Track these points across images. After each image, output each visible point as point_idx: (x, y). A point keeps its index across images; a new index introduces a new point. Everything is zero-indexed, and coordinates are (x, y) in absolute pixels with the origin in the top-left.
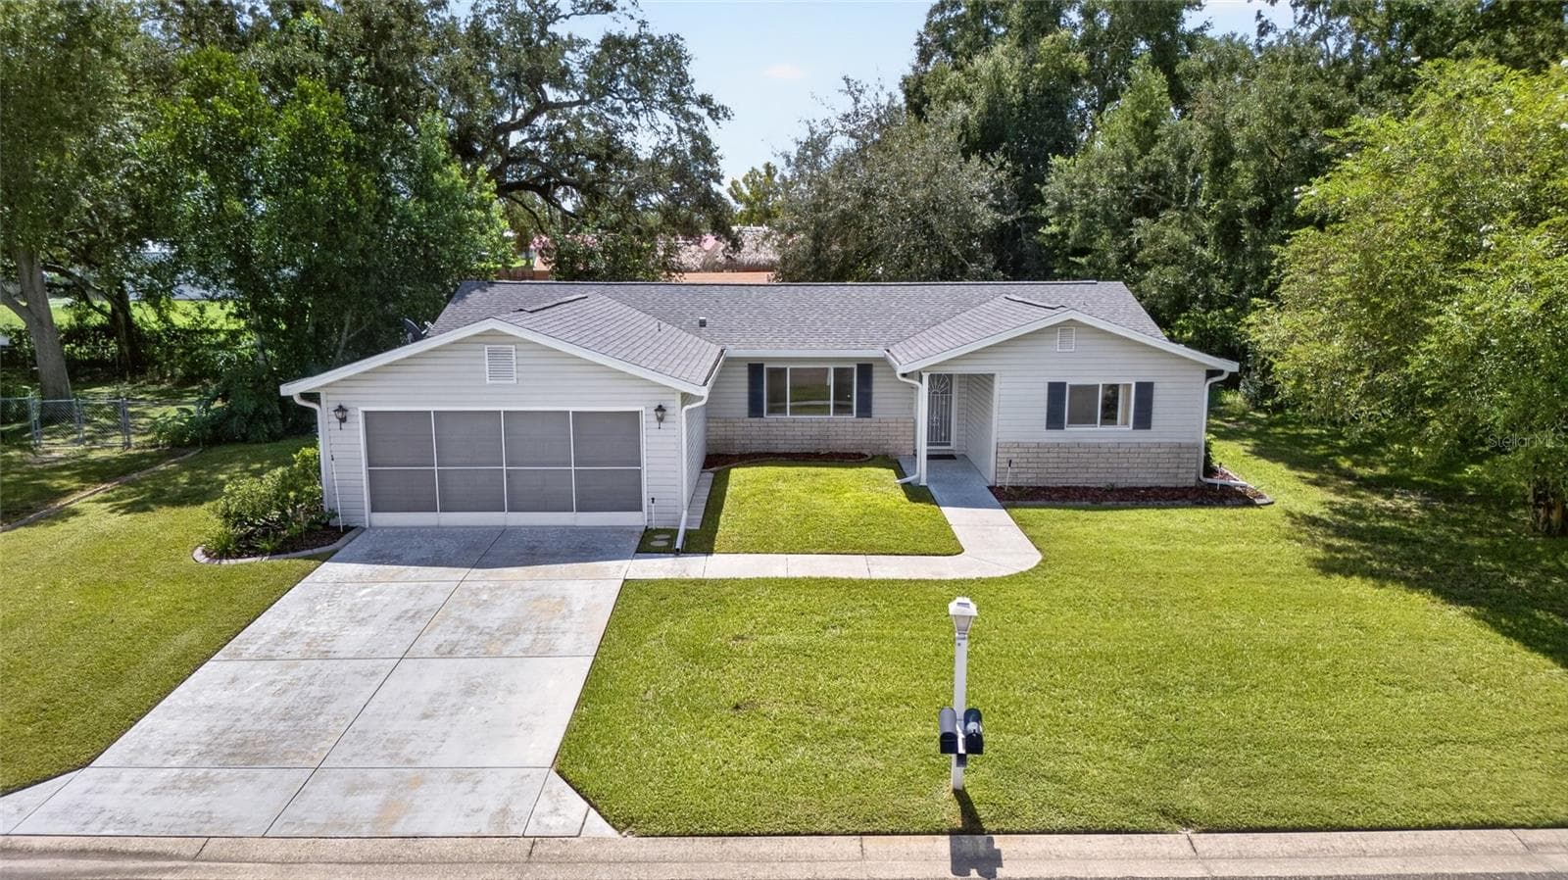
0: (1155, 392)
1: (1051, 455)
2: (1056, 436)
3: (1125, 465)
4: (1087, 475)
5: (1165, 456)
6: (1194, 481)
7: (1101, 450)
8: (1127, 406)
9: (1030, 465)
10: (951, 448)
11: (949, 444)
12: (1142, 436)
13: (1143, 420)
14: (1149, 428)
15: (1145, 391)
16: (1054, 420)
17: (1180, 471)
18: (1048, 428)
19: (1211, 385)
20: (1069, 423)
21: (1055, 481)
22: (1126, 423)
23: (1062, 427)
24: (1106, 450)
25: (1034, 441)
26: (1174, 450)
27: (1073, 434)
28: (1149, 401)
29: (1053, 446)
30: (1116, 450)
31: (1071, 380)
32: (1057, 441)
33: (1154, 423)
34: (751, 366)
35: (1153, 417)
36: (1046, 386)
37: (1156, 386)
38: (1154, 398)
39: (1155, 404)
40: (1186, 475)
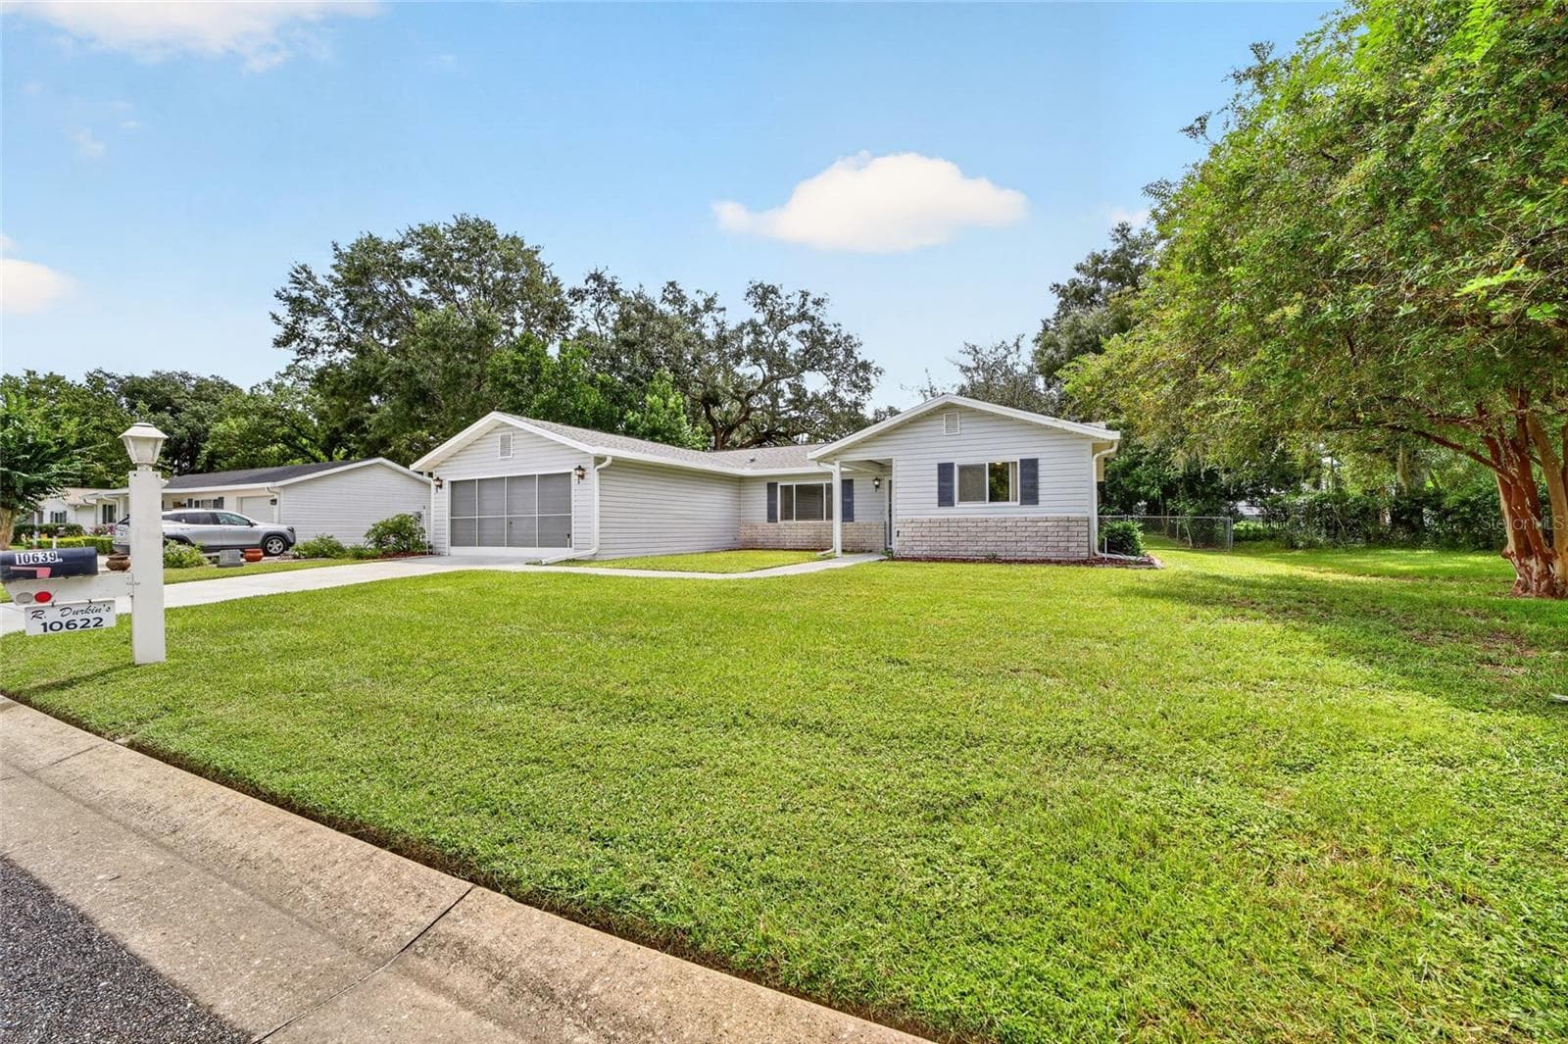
0: (1040, 468)
1: (943, 529)
2: (946, 513)
3: (1013, 539)
4: (976, 548)
5: (1052, 529)
6: (1086, 554)
7: (990, 525)
8: (1015, 483)
9: (923, 538)
12: (1030, 512)
13: (1030, 496)
14: (1036, 502)
15: (1030, 467)
16: (945, 499)
17: (1071, 544)
18: (938, 505)
19: (1098, 458)
20: (960, 500)
21: (947, 553)
22: (1015, 499)
23: (952, 504)
24: (994, 524)
25: (925, 518)
26: (1062, 523)
27: (965, 511)
28: (1035, 476)
29: (943, 521)
30: (1004, 524)
31: (959, 461)
32: (946, 517)
33: (1040, 498)
34: (769, 485)
35: (1040, 492)
36: (936, 467)
37: (1040, 462)
38: (1040, 474)
39: (1040, 480)
40: (1078, 549)
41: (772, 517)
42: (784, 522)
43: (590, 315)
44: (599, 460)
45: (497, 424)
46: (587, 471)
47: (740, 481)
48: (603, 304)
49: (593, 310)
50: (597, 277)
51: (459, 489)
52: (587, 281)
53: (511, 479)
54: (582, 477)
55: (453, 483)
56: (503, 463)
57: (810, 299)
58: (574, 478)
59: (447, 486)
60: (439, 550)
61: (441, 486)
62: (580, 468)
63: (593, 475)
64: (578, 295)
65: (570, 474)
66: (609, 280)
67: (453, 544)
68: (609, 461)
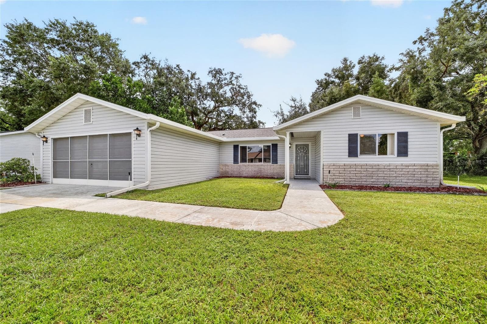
0: (409, 137)
1: (352, 169)
2: (353, 161)
3: (394, 175)
4: (372, 180)
5: (419, 170)
6: (438, 184)
7: (380, 167)
8: (392, 145)
9: (341, 175)
10: (309, 176)
11: (308, 175)
12: (403, 160)
13: (403, 151)
14: (407, 156)
15: (403, 137)
16: (352, 153)
17: (429, 179)
18: (349, 156)
19: (444, 132)
20: (361, 154)
21: (354, 183)
22: (392, 153)
23: (357, 156)
24: (383, 167)
25: (342, 163)
26: (424, 167)
27: (363, 160)
28: (406, 141)
29: (353, 165)
30: (389, 167)
31: (361, 133)
32: (355, 163)
33: (409, 153)
34: (234, 146)
35: (409, 150)
36: (347, 136)
37: (409, 134)
38: (409, 140)
39: (409, 143)
40: (433, 181)
41: (236, 161)
42: (242, 164)
43: (143, 74)
44: (150, 125)
45: (82, 102)
46: (143, 131)
47: (220, 144)
48: (148, 70)
49: (144, 72)
50: (145, 57)
51: (58, 142)
52: (141, 59)
53: (91, 136)
54: (139, 135)
55: (55, 140)
56: (86, 127)
57: (234, 76)
58: (134, 136)
59: (50, 141)
60: (45, 180)
61: (46, 141)
62: (137, 129)
63: (146, 133)
64: (136, 64)
65: (130, 133)
66: (151, 59)
67: (55, 177)
68: (158, 125)
